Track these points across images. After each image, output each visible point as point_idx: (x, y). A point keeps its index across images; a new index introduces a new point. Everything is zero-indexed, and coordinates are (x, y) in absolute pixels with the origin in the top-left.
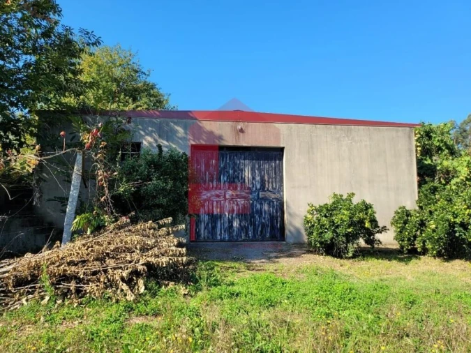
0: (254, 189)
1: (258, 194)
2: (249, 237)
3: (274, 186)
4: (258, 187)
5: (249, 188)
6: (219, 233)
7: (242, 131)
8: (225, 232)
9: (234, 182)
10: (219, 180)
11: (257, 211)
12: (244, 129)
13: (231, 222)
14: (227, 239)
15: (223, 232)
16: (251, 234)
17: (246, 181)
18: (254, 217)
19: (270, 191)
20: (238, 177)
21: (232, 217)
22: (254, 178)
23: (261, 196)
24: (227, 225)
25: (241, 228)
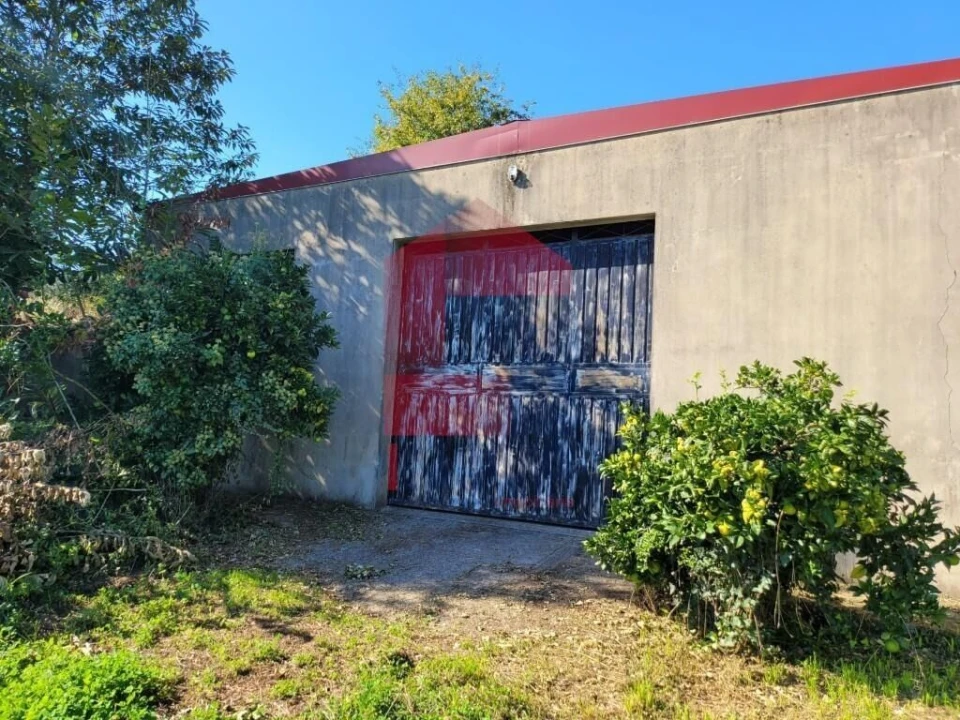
0: (562, 359)
1: (573, 376)
2: (538, 509)
3: (626, 350)
4: (575, 353)
5: (546, 358)
6: (456, 488)
7: (521, 180)
8: (473, 485)
9: (505, 338)
10: (465, 335)
11: (567, 430)
12: (528, 174)
13: (490, 460)
14: (477, 507)
15: (467, 485)
16: (544, 499)
17: (540, 336)
18: (556, 448)
19: (612, 367)
20: (517, 326)
21: (495, 442)
22: (562, 325)
23: (580, 382)
24: (478, 466)
25: (518, 480)
